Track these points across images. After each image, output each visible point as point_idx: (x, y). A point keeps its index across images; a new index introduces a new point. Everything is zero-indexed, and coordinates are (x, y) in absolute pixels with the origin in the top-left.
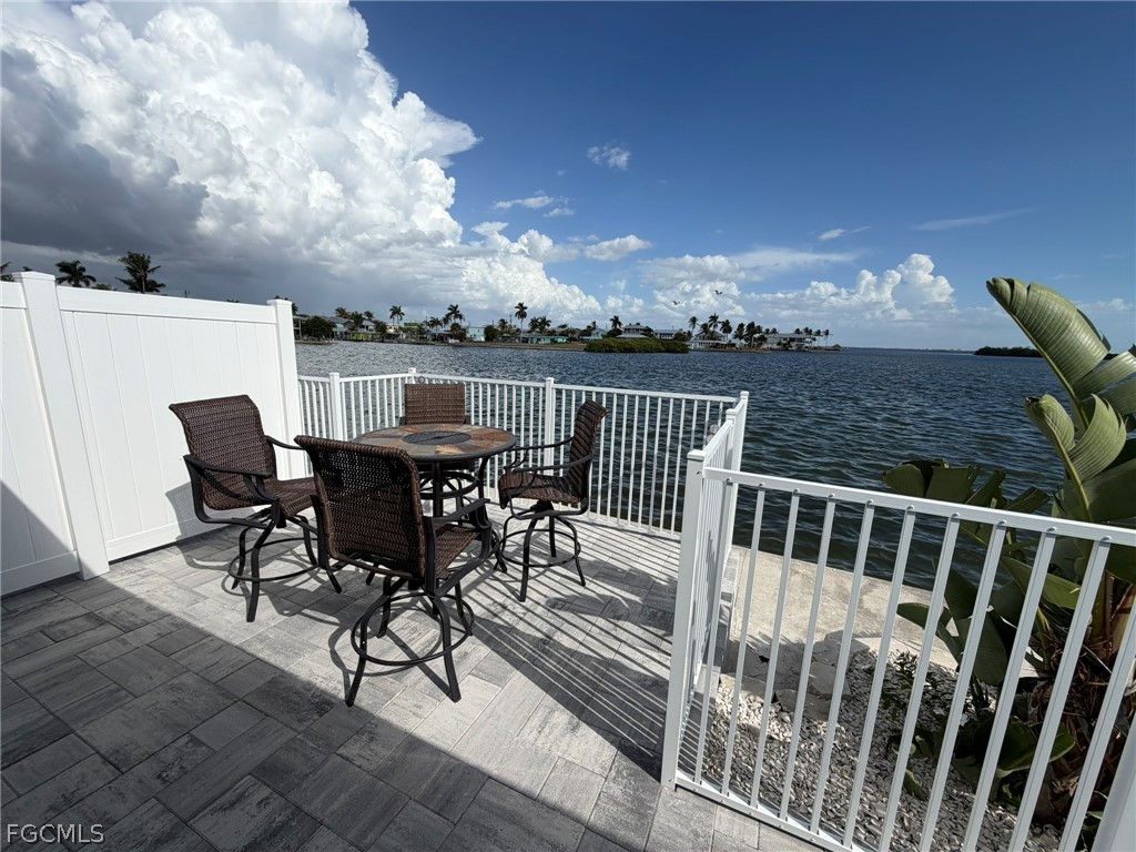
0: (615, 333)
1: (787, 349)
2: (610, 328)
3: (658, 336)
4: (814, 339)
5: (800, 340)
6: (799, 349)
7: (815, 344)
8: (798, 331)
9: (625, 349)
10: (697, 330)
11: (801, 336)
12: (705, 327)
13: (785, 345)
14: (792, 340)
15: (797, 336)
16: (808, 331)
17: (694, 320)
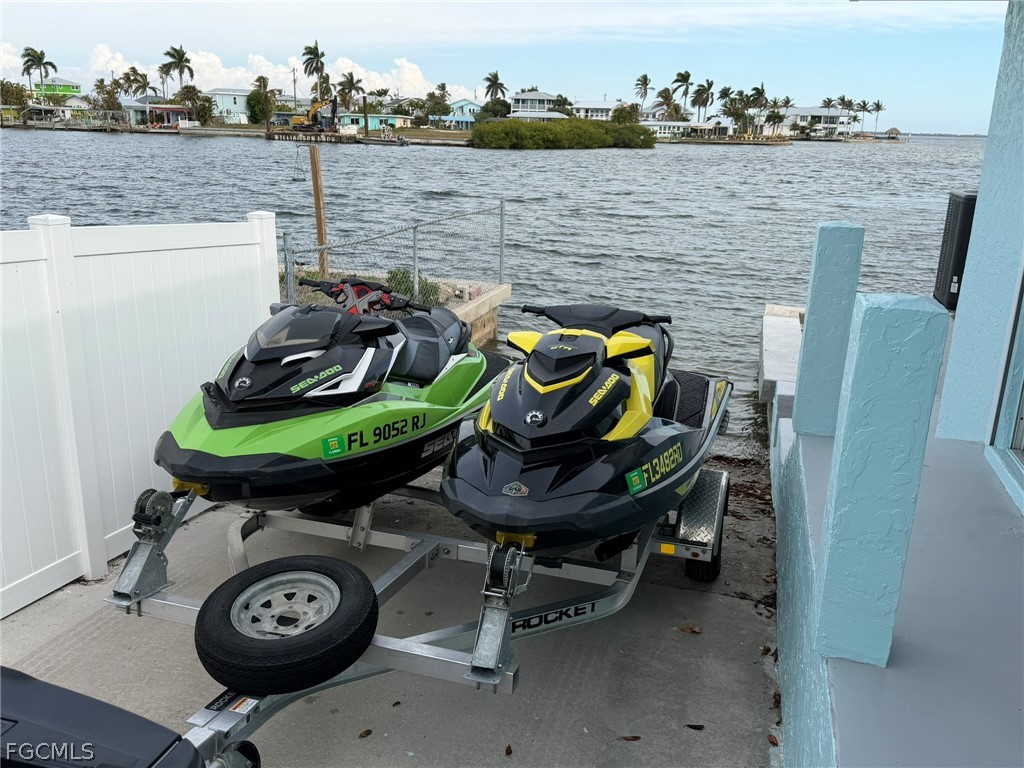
0: (498, 108)
1: (808, 139)
2: (483, 98)
3: (582, 114)
4: (855, 119)
5: (832, 120)
6: (829, 138)
7: (856, 127)
8: (828, 104)
9: (545, 140)
10: (651, 100)
11: (832, 112)
12: (666, 95)
13: (803, 129)
14: (816, 119)
15: (825, 112)
16: (847, 104)
17: (644, 81)
